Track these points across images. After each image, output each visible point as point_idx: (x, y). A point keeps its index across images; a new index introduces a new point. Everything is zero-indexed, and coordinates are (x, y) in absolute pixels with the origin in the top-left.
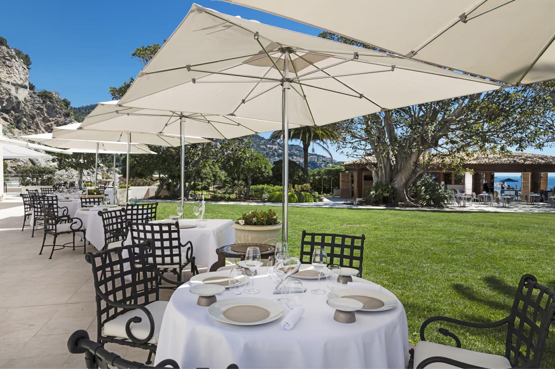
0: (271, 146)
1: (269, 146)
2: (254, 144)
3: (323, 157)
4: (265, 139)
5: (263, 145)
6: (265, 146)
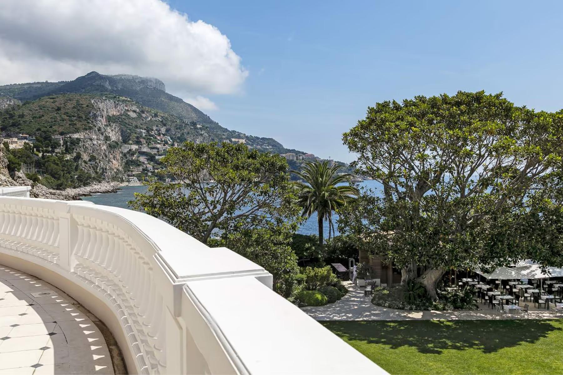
0: (237, 140)
1: (233, 140)
2: (215, 138)
3: (303, 153)
4: (229, 131)
5: (227, 138)
6: (230, 141)
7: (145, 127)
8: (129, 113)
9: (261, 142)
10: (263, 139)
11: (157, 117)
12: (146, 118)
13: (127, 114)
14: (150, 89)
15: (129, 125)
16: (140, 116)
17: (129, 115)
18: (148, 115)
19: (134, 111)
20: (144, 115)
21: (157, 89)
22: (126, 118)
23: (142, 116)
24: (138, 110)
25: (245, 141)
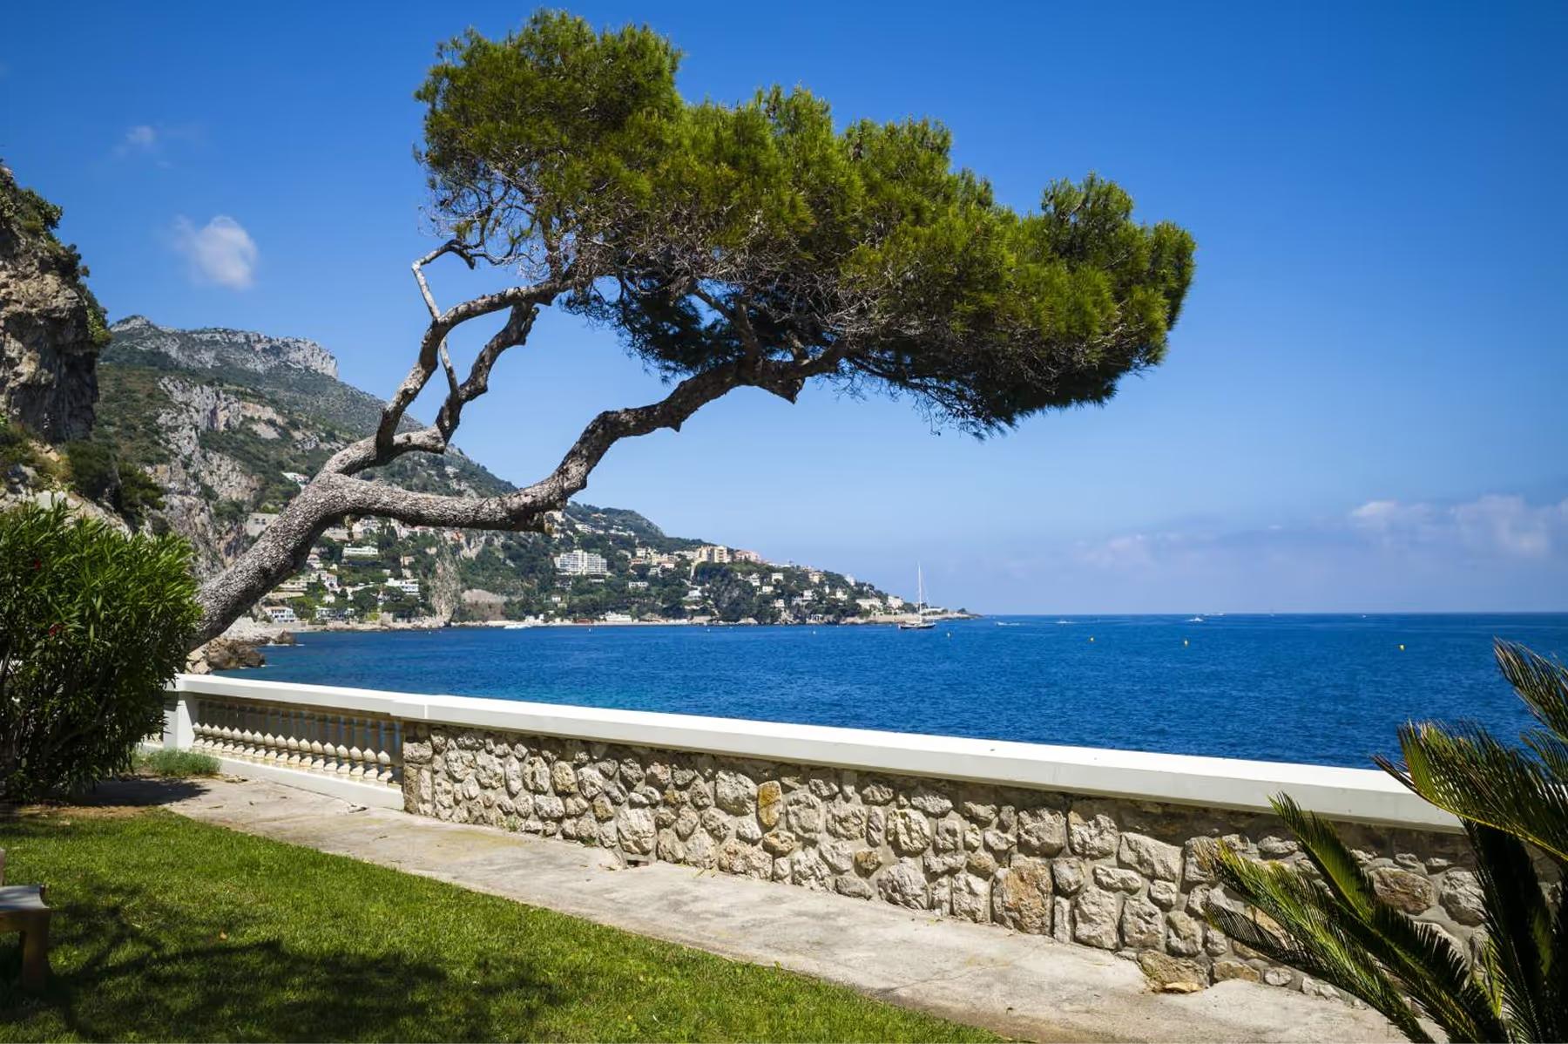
7: (304, 467)
8: (255, 427)
9: (604, 519)
10: (607, 511)
11: (335, 441)
12: (303, 442)
13: (250, 429)
14: (295, 370)
15: (259, 459)
16: (285, 434)
17: (255, 433)
18: (308, 433)
19: (271, 423)
20: (298, 435)
21: (316, 371)
22: (248, 439)
23: (292, 437)
24: (280, 420)
25: (563, 516)
